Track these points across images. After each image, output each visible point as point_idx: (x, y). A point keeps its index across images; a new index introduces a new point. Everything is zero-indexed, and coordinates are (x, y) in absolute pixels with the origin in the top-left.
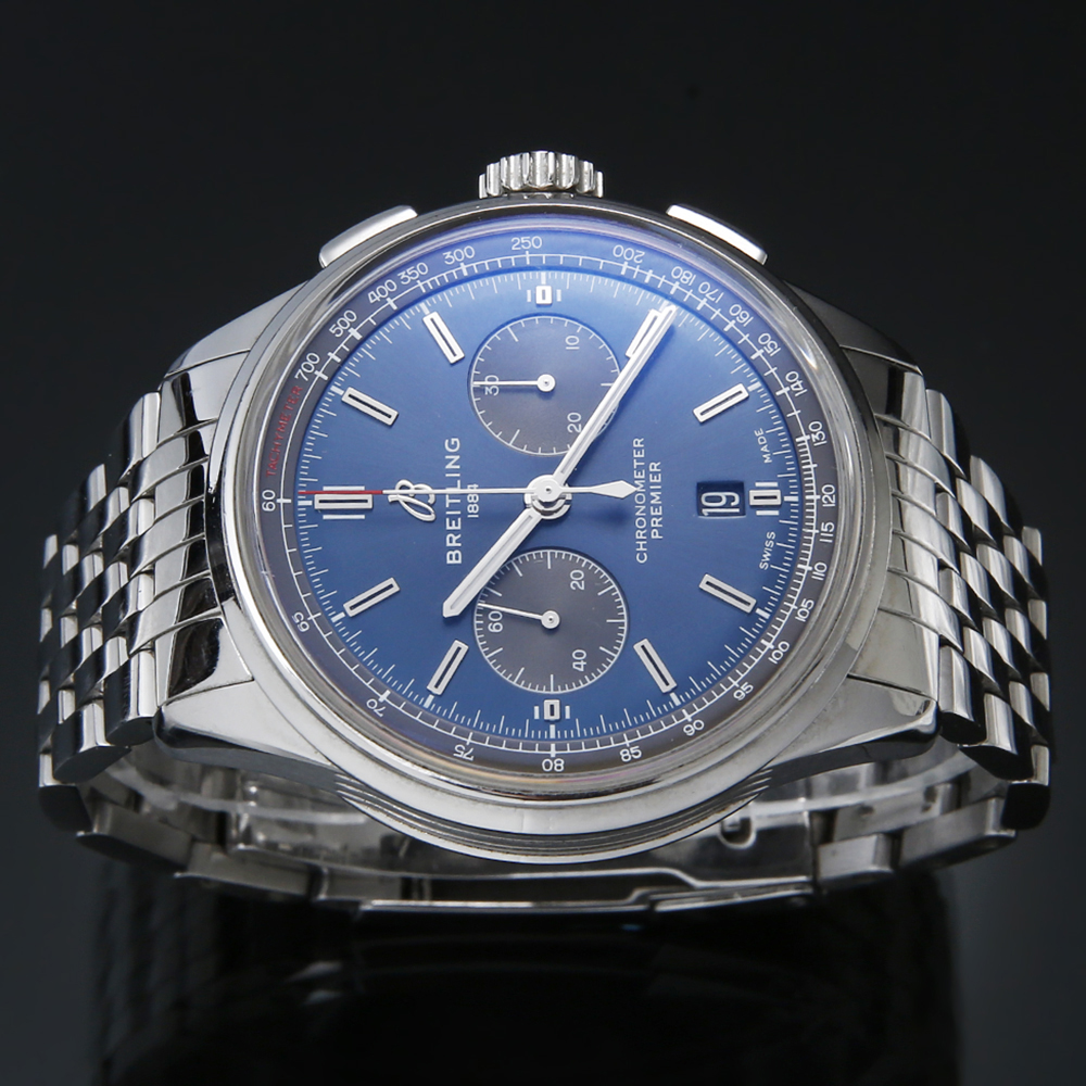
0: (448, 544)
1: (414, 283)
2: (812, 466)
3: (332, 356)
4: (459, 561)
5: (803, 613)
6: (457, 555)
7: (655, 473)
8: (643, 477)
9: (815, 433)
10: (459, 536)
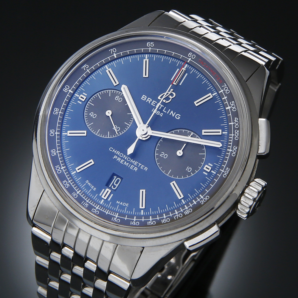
0: (149, 98)
1: (234, 133)
2: (107, 213)
3: (225, 98)
4: (142, 98)
5: (65, 183)
6: (144, 99)
7: (134, 168)
8: (135, 164)
9: (116, 220)
10: (149, 103)
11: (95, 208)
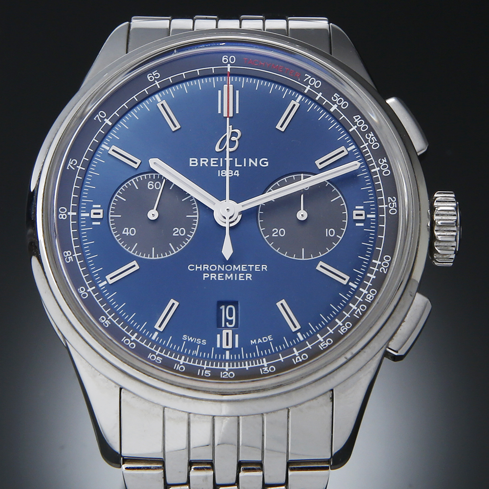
0: (202, 159)
1: (367, 141)
2: (247, 367)
3: (320, 95)
4: (191, 165)
5: (153, 357)
6: (195, 164)
7: (244, 277)
8: (243, 270)
9: (268, 369)
10: (207, 165)
11: (224, 370)
